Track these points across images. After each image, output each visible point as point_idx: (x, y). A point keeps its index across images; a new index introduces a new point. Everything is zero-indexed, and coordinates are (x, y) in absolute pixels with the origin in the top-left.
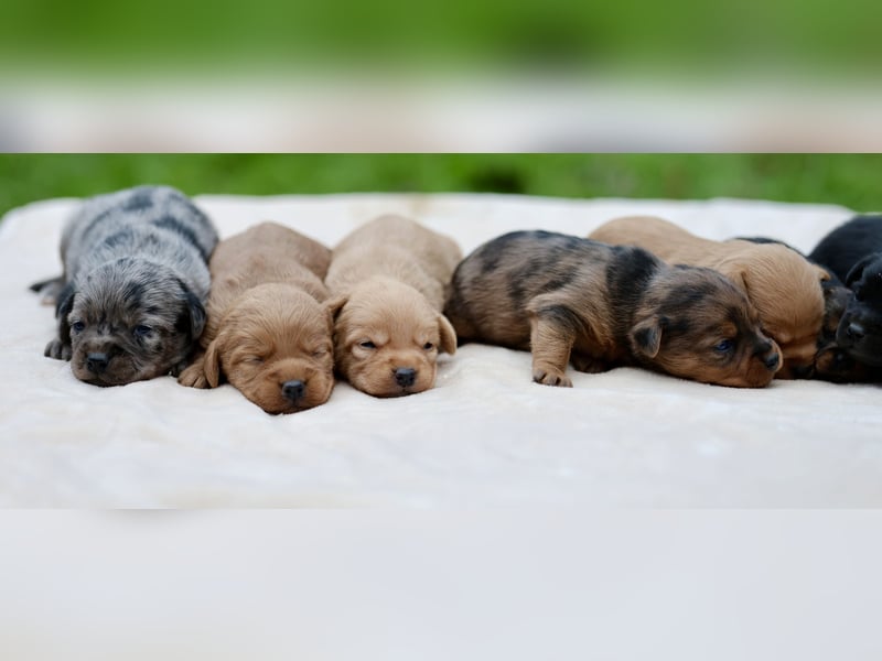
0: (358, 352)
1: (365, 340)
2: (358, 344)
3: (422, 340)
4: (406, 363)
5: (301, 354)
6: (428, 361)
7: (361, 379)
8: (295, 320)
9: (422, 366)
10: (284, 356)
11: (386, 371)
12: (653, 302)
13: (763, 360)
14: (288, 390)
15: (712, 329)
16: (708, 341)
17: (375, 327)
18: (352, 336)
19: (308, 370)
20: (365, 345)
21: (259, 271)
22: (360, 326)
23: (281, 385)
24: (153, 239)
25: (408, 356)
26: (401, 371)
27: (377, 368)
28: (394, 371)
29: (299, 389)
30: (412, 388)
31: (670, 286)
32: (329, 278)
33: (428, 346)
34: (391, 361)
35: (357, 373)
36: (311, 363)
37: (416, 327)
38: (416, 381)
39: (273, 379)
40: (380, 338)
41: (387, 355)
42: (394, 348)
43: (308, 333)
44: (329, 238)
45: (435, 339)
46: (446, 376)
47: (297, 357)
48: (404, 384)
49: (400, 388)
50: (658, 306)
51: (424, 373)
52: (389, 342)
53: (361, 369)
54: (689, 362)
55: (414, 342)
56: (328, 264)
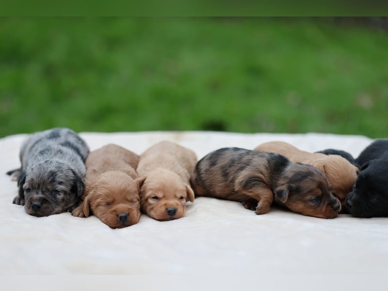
0: (151, 201)
1: (153, 196)
2: (150, 198)
3: (179, 195)
4: (172, 205)
5: (126, 202)
6: (182, 205)
7: (152, 213)
8: (123, 186)
9: (179, 207)
10: (119, 203)
11: (163, 209)
12: (286, 178)
13: (332, 207)
14: (121, 218)
15: (311, 191)
16: (309, 197)
17: (158, 190)
18: (148, 194)
19: (130, 209)
20: (153, 198)
21: (107, 165)
22: (151, 189)
23: (118, 216)
24: (60, 152)
25: (173, 202)
26: (170, 209)
27: (159, 208)
28: (167, 209)
29: (126, 217)
30: (175, 217)
31: (294, 172)
32: (138, 169)
33: (182, 198)
34: (165, 205)
35: (150, 211)
36: (130, 206)
37: (176, 190)
38: (177, 213)
39: (115, 213)
40: (160, 195)
41: (163, 202)
42: (167, 199)
43: (129, 192)
44: (138, 150)
45: (185, 195)
46: (190, 211)
47: (125, 203)
48: (171, 215)
49: (169, 217)
50: (288, 180)
51: (180, 210)
52: (164, 196)
53: (152, 209)
54: (300, 206)
55: (175, 197)
56: (138, 162)
